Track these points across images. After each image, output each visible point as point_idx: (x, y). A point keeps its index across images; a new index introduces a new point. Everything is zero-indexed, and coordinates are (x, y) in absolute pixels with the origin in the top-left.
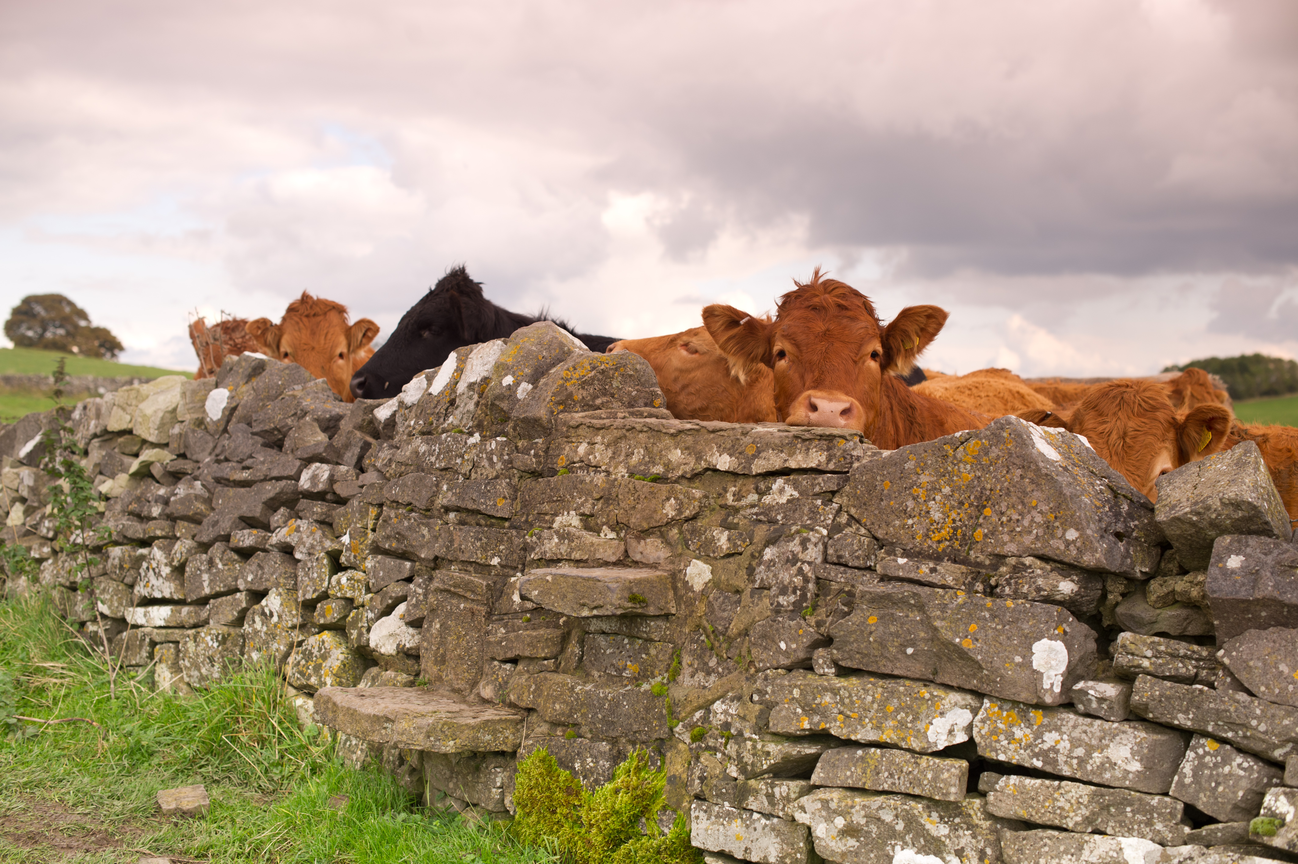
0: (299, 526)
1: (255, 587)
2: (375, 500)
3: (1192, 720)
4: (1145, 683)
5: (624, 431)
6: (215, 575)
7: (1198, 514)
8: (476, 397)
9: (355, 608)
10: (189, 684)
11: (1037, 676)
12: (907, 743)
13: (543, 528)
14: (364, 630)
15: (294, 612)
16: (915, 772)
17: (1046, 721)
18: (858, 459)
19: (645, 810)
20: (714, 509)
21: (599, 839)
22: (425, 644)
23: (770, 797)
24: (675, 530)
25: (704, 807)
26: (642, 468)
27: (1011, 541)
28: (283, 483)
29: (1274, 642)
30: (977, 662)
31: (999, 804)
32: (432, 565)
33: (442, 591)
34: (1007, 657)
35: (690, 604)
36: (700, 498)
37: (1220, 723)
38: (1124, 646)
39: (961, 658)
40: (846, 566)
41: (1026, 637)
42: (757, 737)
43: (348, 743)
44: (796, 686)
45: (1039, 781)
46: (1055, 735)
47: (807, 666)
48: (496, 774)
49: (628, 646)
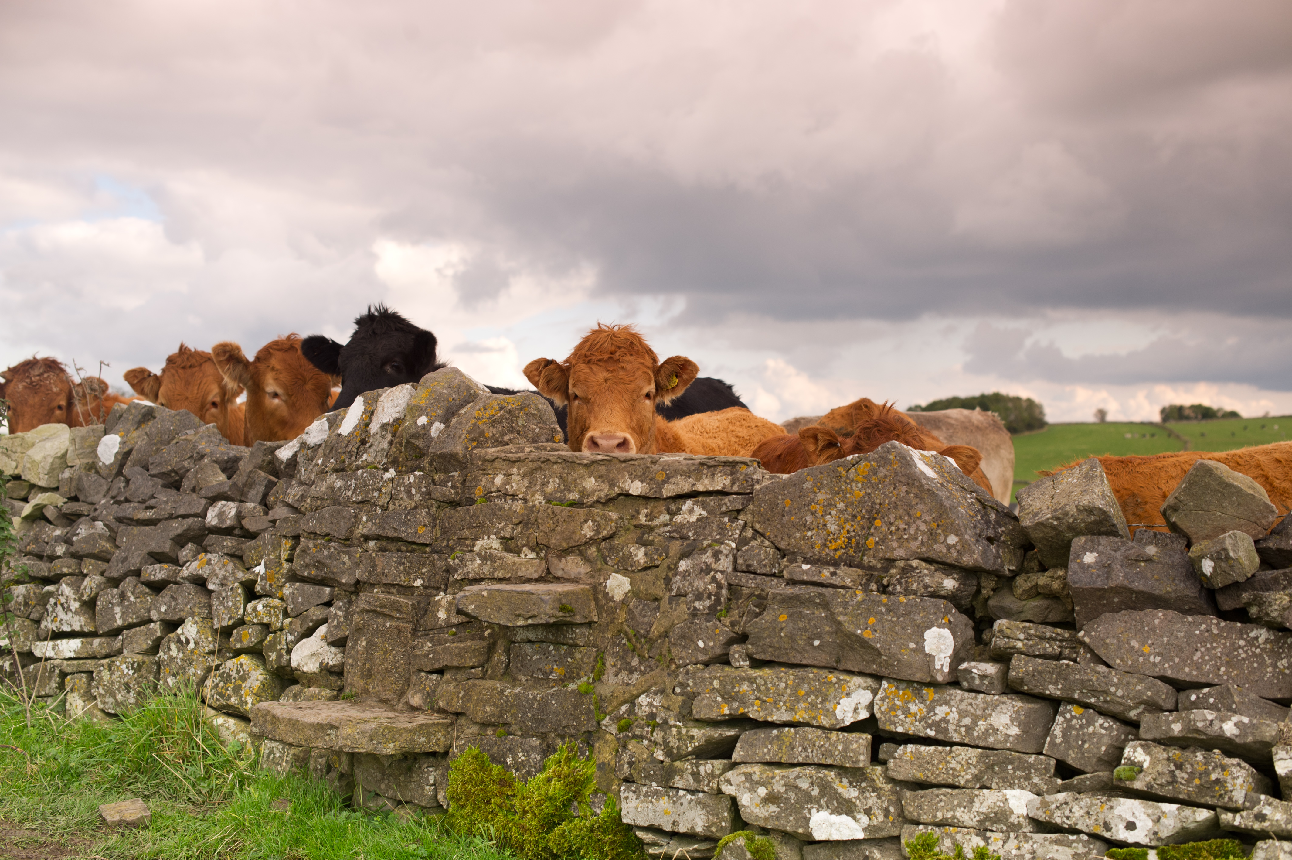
0: (210, 560)
1: (169, 617)
2: (290, 532)
3: (1060, 690)
4: (1020, 661)
5: (539, 463)
6: (127, 607)
7: (1058, 519)
8: (389, 436)
9: (271, 633)
10: (103, 711)
11: (930, 658)
12: (817, 721)
13: (464, 551)
14: (284, 652)
15: (210, 639)
16: (827, 745)
17: (937, 697)
18: (758, 481)
19: (577, 795)
20: (628, 529)
21: (534, 823)
22: (350, 661)
23: (696, 775)
24: (594, 549)
25: (633, 789)
26: (559, 495)
27: (900, 547)
28: (191, 520)
29: (1126, 622)
30: (877, 650)
31: (899, 769)
32: (353, 589)
33: (367, 611)
34: (903, 644)
35: (611, 612)
36: (616, 520)
37: (1084, 691)
38: (1001, 631)
39: (862, 647)
40: (754, 573)
41: (918, 627)
42: (681, 724)
43: (272, 756)
44: (716, 678)
45: (933, 748)
46: (945, 708)
47: (724, 660)
48: (429, 773)
49: (554, 652)
